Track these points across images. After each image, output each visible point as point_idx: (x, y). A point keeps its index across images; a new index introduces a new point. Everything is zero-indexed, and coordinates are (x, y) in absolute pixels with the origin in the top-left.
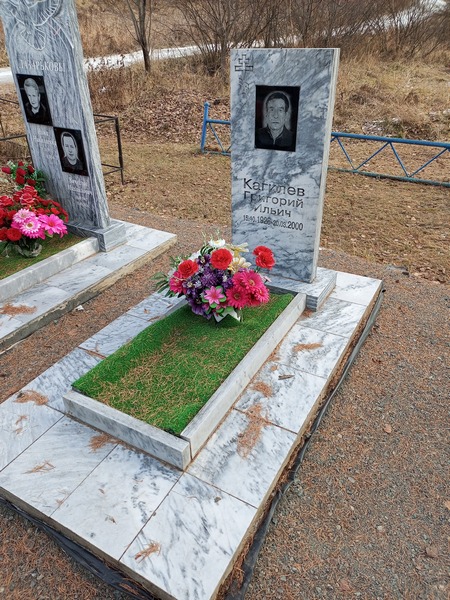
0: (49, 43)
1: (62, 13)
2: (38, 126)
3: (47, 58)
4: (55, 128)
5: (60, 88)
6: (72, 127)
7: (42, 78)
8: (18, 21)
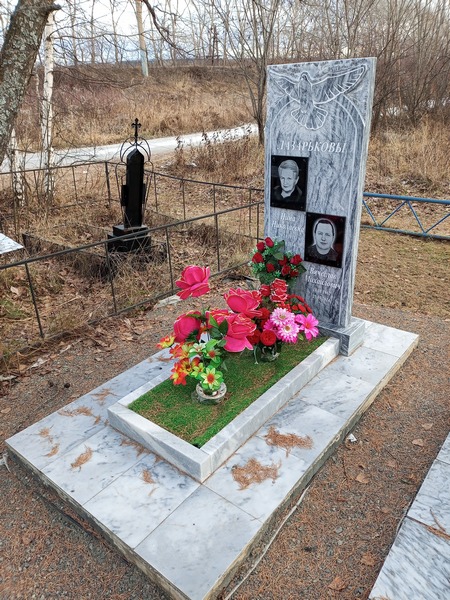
0: (329, 122)
1: (360, 89)
2: (284, 210)
3: (322, 137)
4: (308, 213)
5: (330, 171)
6: (333, 213)
7: (307, 159)
8: (292, 99)
